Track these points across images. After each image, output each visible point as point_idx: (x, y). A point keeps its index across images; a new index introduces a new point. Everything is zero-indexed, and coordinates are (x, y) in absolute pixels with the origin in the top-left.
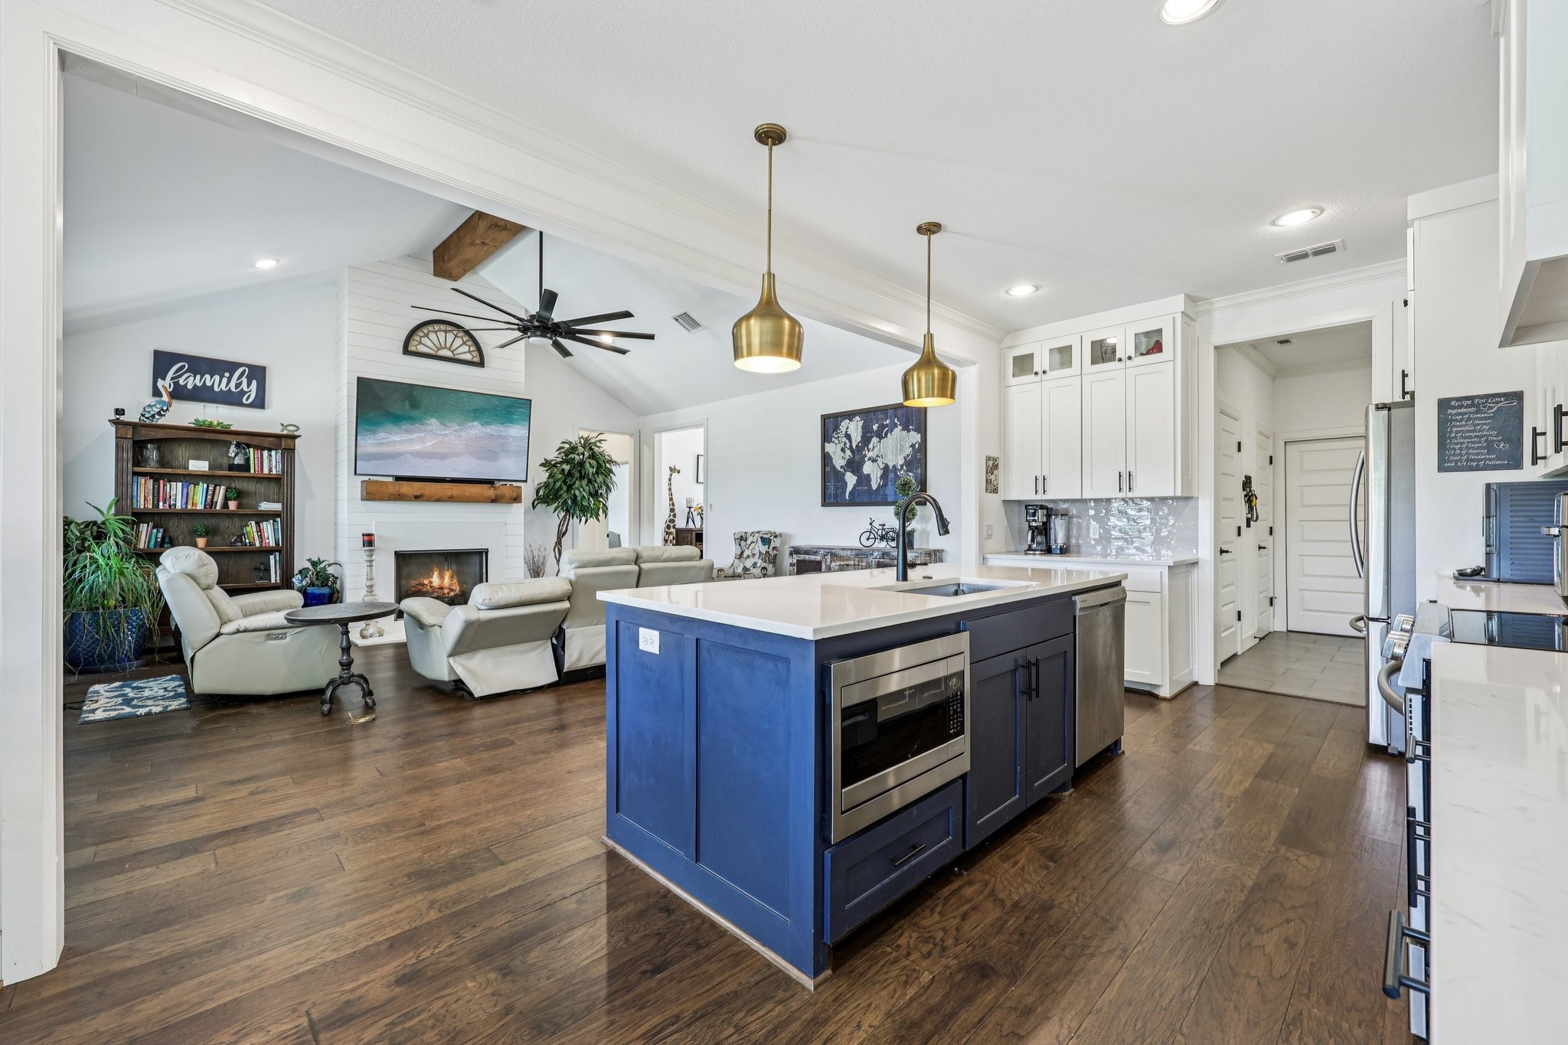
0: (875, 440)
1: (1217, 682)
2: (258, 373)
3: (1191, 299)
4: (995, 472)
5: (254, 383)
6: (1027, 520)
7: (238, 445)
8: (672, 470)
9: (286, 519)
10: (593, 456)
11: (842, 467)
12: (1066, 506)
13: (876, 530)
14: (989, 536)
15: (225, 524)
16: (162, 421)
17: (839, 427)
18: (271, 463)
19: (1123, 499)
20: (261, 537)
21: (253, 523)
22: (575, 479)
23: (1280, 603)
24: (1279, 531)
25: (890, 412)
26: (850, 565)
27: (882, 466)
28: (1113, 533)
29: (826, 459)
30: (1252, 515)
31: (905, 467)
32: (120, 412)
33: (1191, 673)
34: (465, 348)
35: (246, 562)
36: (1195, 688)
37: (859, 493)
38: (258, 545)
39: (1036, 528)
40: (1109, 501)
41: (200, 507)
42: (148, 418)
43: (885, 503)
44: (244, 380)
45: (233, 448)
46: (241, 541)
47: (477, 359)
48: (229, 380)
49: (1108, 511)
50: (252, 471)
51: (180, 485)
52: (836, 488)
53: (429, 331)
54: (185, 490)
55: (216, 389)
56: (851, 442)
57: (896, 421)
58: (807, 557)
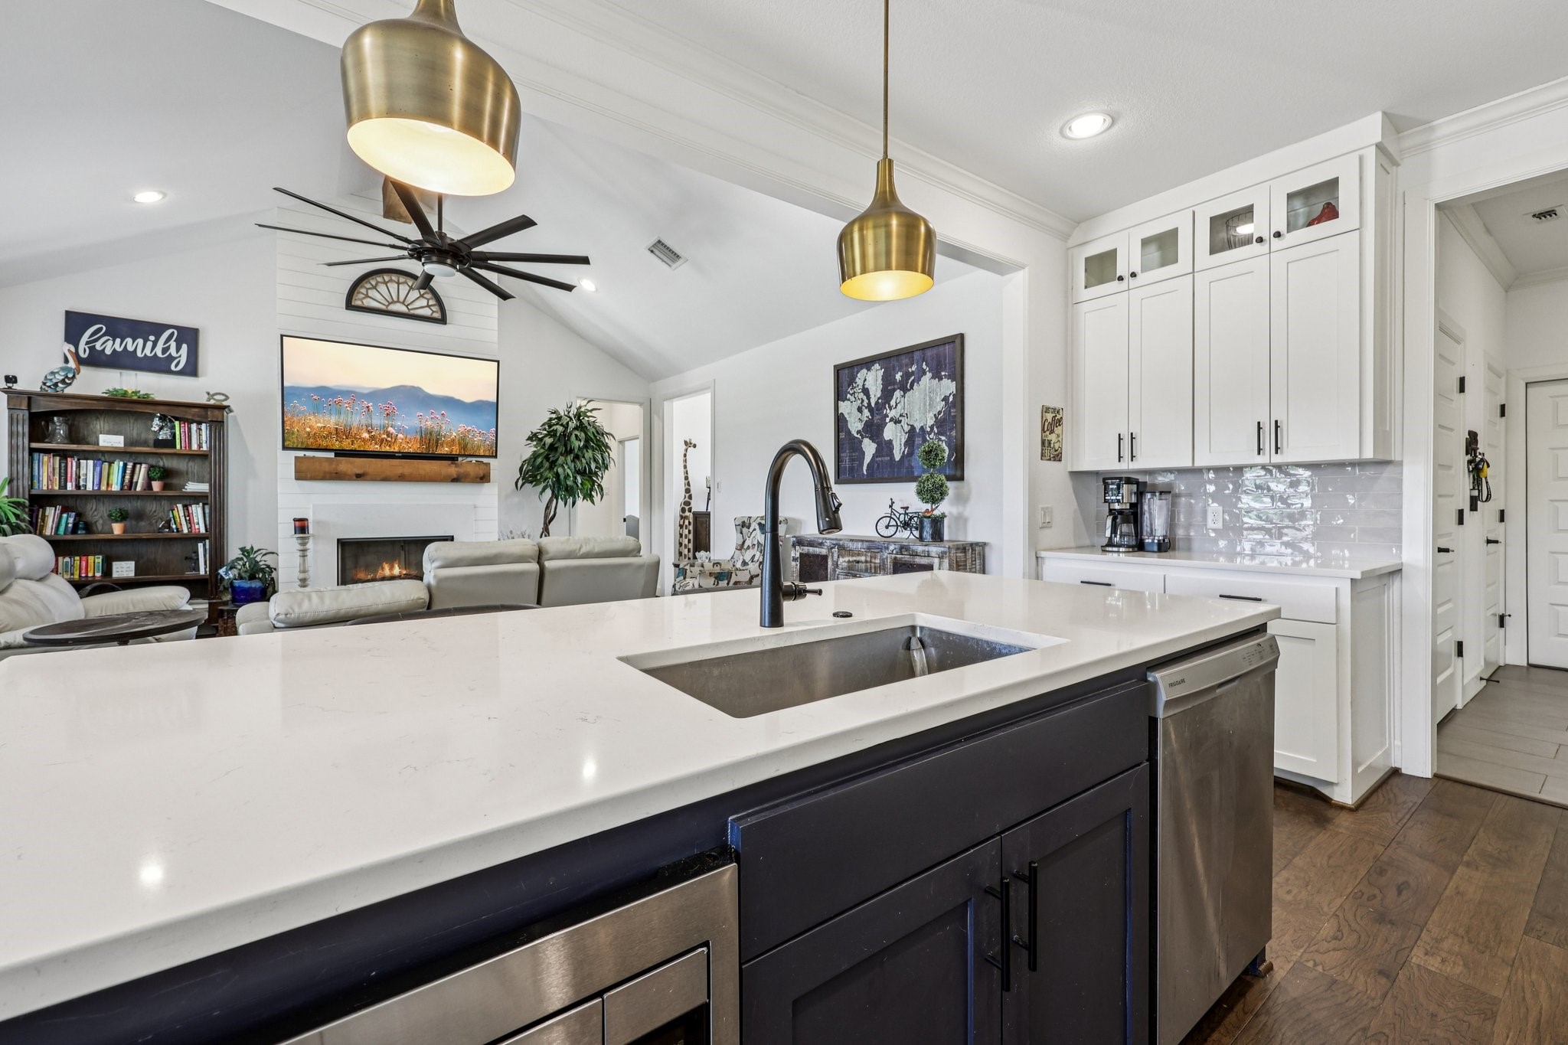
0: (898, 393)
1: (1435, 771)
2: (189, 336)
3: (1394, 124)
4: (1058, 430)
5: (185, 347)
6: (1106, 501)
7: (163, 418)
8: (688, 444)
9: (216, 503)
10: (581, 427)
11: (858, 432)
12: (1170, 477)
13: (898, 515)
14: (1047, 525)
15: (151, 507)
16: (68, 391)
17: (855, 379)
18: (200, 437)
19: (1264, 467)
20: (189, 522)
21: (180, 506)
22: (558, 454)
23: (1515, 624)
24: (1515, 516)
25: (917, 355)
26: (862, 562)
27: (907, 428)
28: (1246, 520)
29: (840, 421)
30: (1480, 491)
31: (936, 430)
32: (11, 379)
33: (1387, 754)
34: (424, 302)
35: (178, 550)
36: (1395, 781)
37: (878, 465)
38: (186, 531)
39: (1121, 512)
40: (1239, 469)
41: (116, 487)
42: (49, 387)
43: (910, 478)
44: (173, 344)
45: (156, 421)
46: (169, 527)
47: (437, 315)
48: (155, 344)
49: (1237, 487)
50: (178, 447)
51: (91, 462)
52: (852, 460)
53: (377, 283)
54: (98, 469)
55: (139, 354)
56: (869, 398)
57: (924, 367)
58: (811, 550)
